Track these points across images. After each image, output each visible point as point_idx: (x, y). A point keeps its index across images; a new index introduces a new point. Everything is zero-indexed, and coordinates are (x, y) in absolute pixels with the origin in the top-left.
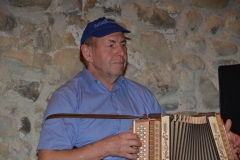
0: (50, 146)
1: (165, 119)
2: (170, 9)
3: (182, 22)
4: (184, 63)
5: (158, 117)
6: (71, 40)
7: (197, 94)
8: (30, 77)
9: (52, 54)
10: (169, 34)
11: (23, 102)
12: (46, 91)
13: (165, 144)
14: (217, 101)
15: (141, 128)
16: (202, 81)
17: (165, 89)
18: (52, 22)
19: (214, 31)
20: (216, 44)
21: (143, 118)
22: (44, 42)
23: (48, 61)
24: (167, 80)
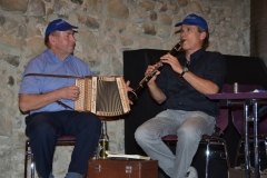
0: (26, 92)
1: (95, 79)
2: (96, 17)
3: (103, 26)
4: (104, 48)
5: (90, 77)
6: (39, 32)
7: (111, 67)
8: (14, 52)
9: (27, 40)
10: (96, 32)
11: (10, 67)
12: (23, 61)
13: (94, 93)
14: (122, 71)
15: (80, 84)
16: (114, 59)
17: (94, 63)
18: (27, 21)
19: (121, 31)
20: (122, 39)
21: (82, 78)
22: (22, 32)
23: (25, 44)
24: (94, 58)
